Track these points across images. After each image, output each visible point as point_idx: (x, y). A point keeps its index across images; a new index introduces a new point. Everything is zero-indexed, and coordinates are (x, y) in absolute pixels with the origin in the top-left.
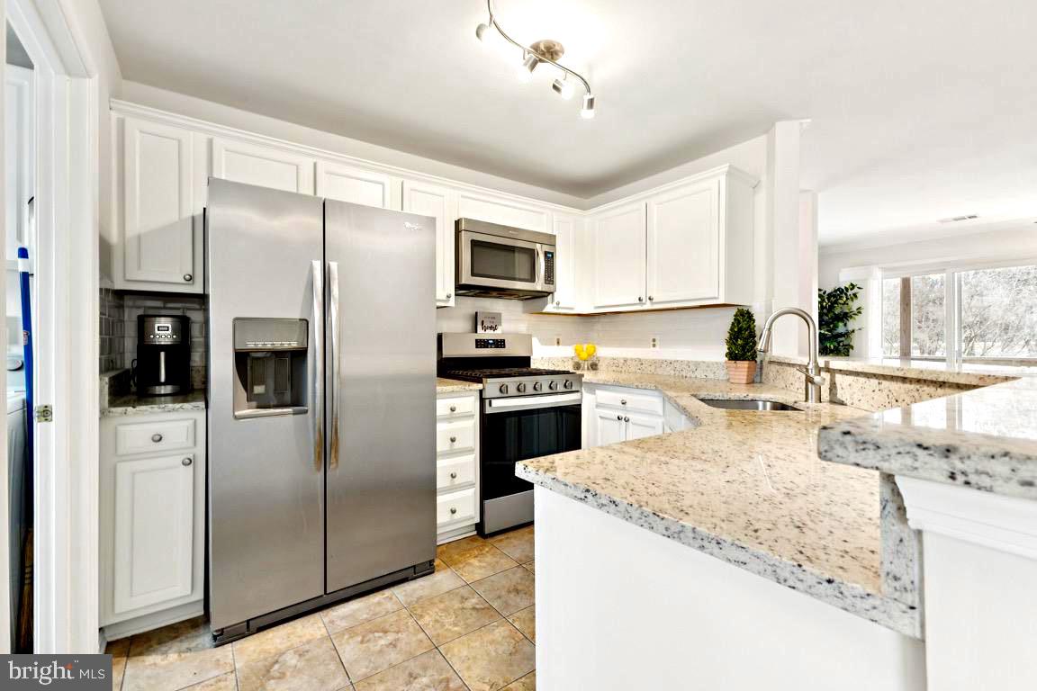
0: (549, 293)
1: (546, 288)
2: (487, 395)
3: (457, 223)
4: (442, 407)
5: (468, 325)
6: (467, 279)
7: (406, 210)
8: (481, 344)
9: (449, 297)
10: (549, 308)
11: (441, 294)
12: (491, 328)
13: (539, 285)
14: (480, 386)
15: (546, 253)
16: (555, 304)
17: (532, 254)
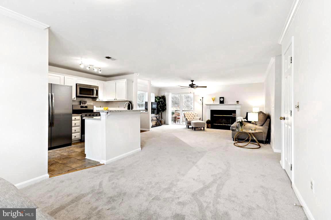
0: (97, 97)
1: (97, 96)
2: (83, 116)
3: (76, 84)
4: (73, 118)
5: (79, 103)
6: (78, 95)
7: (65, 85)
8: (82, 107)
9: (74, 98)
10: (97, 100)
11: (73, 98)
12: (84, 104)
13: (95, 96)
14: (81, 115)
15: (96, 90)
16: (98, 99)
17: (93, 90)
